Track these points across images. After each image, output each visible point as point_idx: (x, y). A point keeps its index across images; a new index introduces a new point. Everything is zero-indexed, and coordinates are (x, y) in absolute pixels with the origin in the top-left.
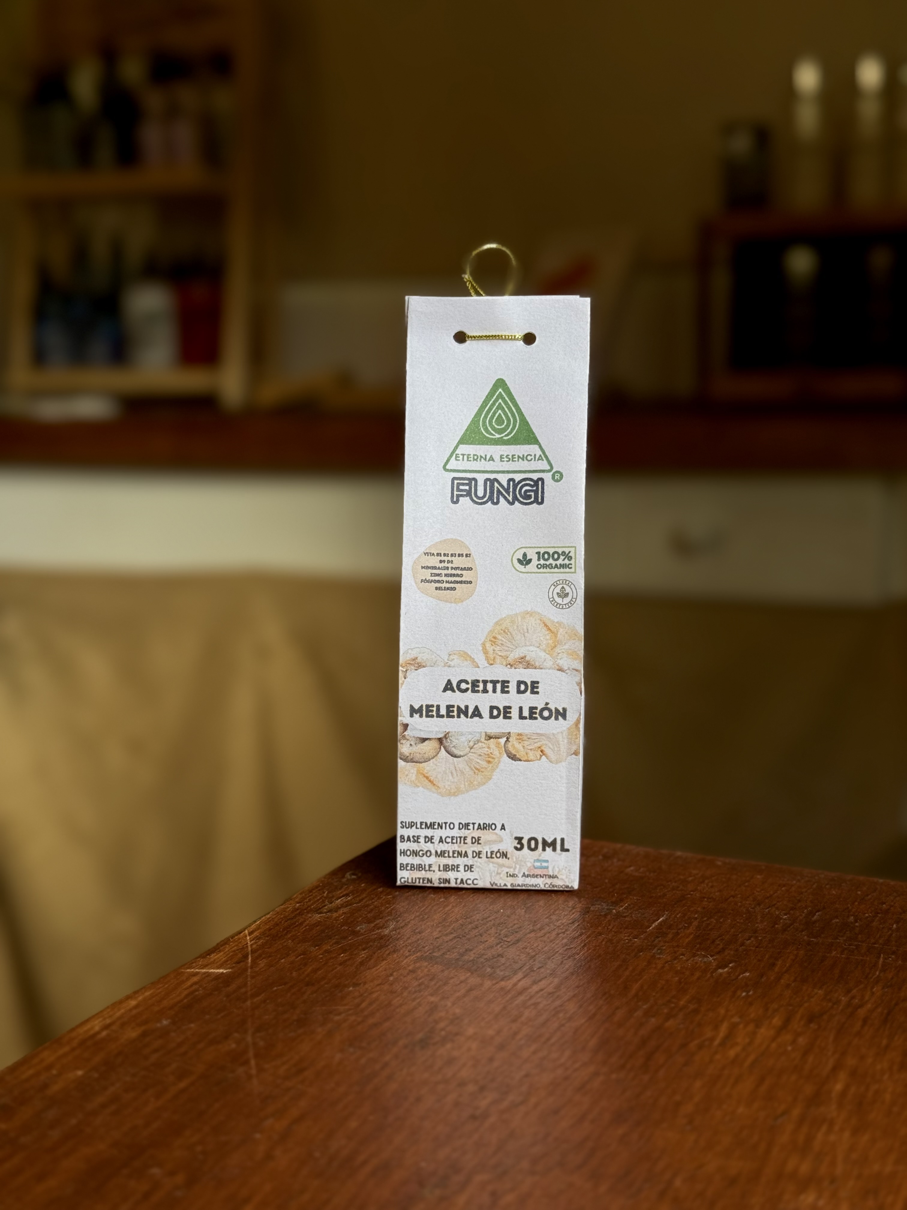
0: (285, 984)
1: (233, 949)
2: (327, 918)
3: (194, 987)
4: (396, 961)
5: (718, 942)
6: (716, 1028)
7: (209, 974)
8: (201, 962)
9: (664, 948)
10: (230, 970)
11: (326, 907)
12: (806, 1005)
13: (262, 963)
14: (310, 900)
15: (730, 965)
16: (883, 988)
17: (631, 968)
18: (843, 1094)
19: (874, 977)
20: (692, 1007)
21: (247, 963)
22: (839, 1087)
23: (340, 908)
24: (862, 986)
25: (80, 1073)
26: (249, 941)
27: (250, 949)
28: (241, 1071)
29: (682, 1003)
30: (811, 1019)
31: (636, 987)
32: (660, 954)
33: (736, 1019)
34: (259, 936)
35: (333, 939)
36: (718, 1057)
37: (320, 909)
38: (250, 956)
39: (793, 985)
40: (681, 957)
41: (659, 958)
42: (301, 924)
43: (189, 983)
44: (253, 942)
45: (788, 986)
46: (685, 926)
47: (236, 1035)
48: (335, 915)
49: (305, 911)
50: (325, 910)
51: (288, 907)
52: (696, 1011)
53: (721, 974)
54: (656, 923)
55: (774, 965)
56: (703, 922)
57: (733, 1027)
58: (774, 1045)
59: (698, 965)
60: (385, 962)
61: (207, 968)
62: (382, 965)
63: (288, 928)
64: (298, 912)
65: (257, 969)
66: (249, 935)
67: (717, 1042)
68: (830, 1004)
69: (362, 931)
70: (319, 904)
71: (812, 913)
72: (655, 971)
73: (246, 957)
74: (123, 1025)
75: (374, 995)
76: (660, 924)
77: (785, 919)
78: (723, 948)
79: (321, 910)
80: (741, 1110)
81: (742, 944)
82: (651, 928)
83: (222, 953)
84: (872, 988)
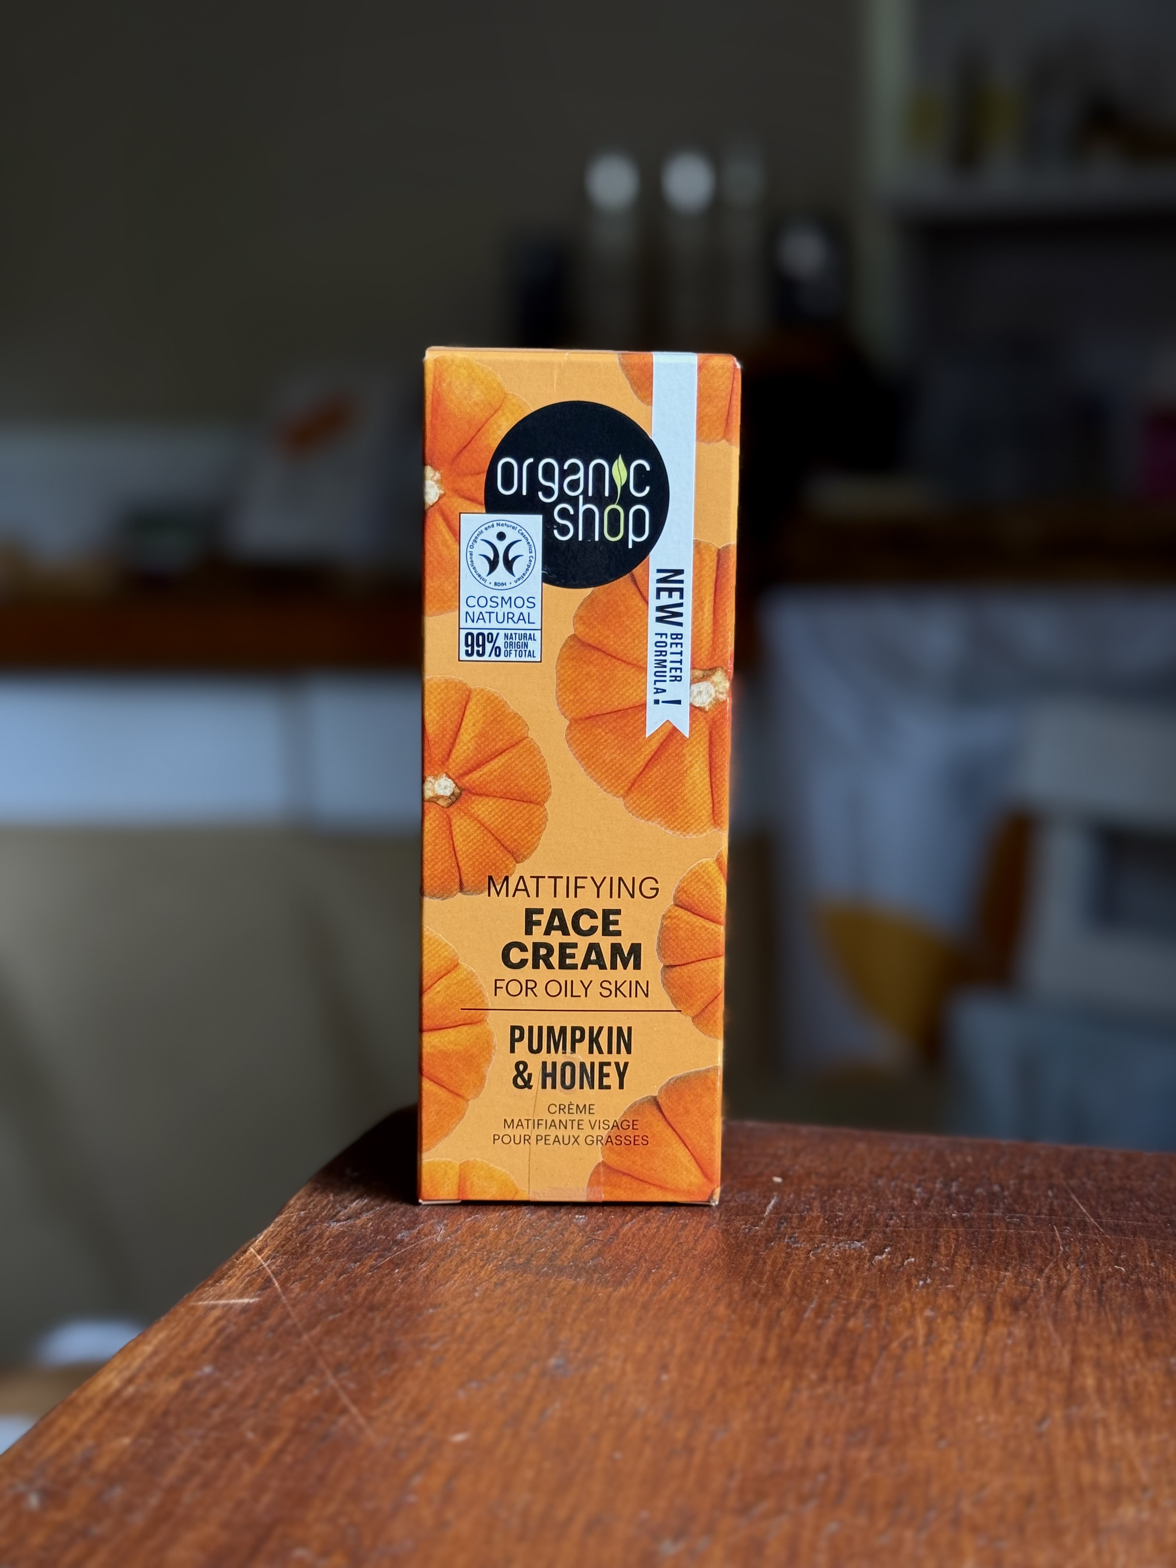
0: (341, 1311)
1: (248, 1272)
2: (351, 1226)
3: (222, 1323)
4: (472, 1274)
5: (857, 1225)
6: (910, 1324)
7: (231, 1307)
8: (212, 1291)
9: (796, 1235)
10: (257, 1299)
11: (342, 1213)
12: (1000, 1290)
13: (296, 1287)
14: (315, 1206)
15: (886, 1250)
16: (1077, 1265)
17: (770, 1262)
18: (1100, 1389)
19: (1060, 1252)
20: (868, 1302)
21: (276, 1288)
22: (1090, 1382)
23: (361, 1213)
24: (1051, 1265)
25: (126, 1441)
26: (262, 1261)
27: (269, 1271)
28: (343, 1420)
29: (854, 1298)
30: (1015, 1306)
31: (788, 1284)
32: (794, 1243)
33: (928, 1313)
34: (273, 1254)
35: (374, 1252)
36: (931, 1358)
37: (335, 1216)
38: (274, 1280)
39: (972, 1268)
40: (823, 1244)
41: (797, 1248)
42: (320, 1236)
43: (211, 1317)
44: (269, 1262)
45: (967, 1269)
46: (807, 1209)
47: (311, 1378)
48: (359, 1222)
49: (317, 1220)
50: (343, 1217)
51: (292, 1217)
52: (876, 1307)
53: (881, 1262)
54: (770, 1207)
55: (937, 1247)
56: (825, 1202)
57: (929, 1322)
58: (989, 1340)
59: (848, 1252)
60: (457, 1276)
61: (225, 1298)
62: (455, 1279)
63: (306, 1242)
64: (307, 1221)
65: (293, 1295)
66: (259, 1255)
67: (921, 1341)
68: (1028, 1288)
69: (406, 1240)
70: (329, 1211)
71: (946, 1185)
72: (801, 1264)
73: (268, 1280)
74: (151, 1376)
75: (467, 1317)
76: (774, 1207)
77: (920, 1193)
78: (866, 1231)
79: (338, 1217)
80: (993, 1417)
81: (887, 1225)
82: (766, 1213)
83: (234, 1279)
84: (1065, 1267)
